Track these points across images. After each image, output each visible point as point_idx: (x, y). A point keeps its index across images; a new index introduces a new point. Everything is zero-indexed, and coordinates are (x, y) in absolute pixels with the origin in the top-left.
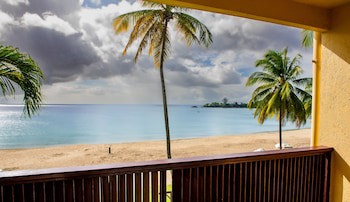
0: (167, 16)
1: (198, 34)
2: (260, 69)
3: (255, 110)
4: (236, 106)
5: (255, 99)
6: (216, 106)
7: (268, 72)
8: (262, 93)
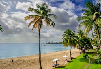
0: (43, 18)
1: (51, 24)
2: (65, 34)
3: (64, 44)
4: (55, 43)
5: (64, 41)
6: (49, 43)
7: (67, 35)
8: (65, 40)
